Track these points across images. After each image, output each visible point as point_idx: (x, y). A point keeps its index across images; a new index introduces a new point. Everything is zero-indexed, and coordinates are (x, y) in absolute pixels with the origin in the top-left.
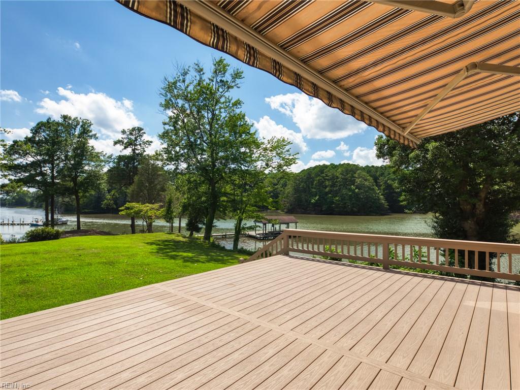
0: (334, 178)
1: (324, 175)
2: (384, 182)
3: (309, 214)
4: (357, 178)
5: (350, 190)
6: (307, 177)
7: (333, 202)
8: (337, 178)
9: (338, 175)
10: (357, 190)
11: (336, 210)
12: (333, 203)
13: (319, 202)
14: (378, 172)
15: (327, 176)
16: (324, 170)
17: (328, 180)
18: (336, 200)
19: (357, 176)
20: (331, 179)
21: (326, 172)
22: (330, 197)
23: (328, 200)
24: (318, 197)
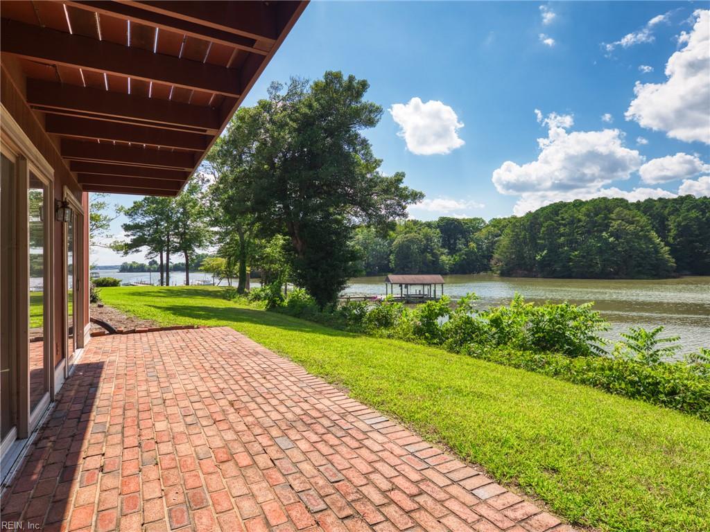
0: (573, 222)
1: (559, 218)
2: (676, 224)
3: (535, 277)
4: (613, 220)
5: (600, 238)
6: (531, 223)
7: (571, 258)
8: (579, 221)
9: (580, 216)
10: (611, 239)
11: (575, 270)
12: (570, 260)
13: (547, 259)
14: (667, 209)
15: (563, 219)
16: (559, 210)
17: (565, 225)
18: (575, 256)
19: (614, 217)
20: (569, 224)
21: (562, 213)
22: (566, 251)
23: (563, 255)
24: (545, 252)
